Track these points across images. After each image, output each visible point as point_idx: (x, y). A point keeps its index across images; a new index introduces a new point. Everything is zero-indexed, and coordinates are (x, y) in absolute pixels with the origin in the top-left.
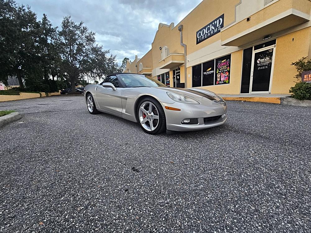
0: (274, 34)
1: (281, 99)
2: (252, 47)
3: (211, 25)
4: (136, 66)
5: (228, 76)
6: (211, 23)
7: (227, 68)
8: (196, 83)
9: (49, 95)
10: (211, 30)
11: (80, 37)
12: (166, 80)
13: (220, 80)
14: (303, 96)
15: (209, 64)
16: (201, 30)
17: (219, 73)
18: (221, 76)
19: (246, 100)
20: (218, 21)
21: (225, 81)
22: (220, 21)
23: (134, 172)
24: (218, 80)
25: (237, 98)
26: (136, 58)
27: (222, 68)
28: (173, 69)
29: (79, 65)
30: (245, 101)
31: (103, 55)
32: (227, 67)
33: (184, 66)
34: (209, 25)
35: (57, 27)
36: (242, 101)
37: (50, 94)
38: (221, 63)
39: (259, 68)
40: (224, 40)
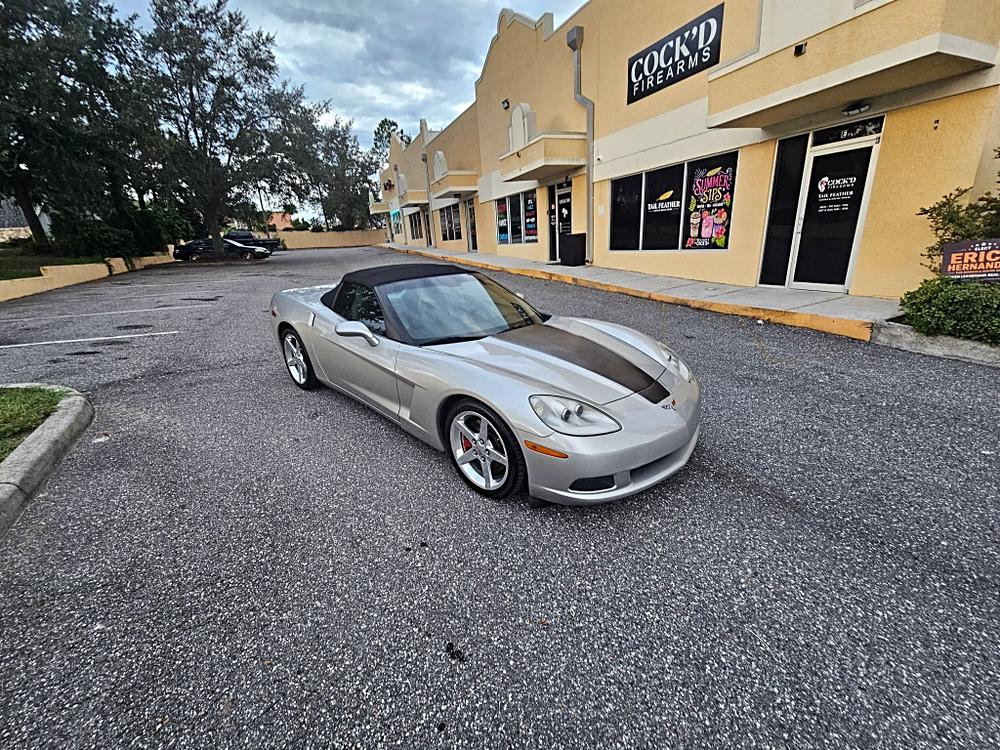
0: (880, 96)
1: (872, 326)
2: (807, 136)
3: (678, 39)
4: (425, 160)
5: (723, 224)
6: (680, 32)
7: (722, 198)
8: (622, 239)
9: (137, 267)
10: (677, 59)
11: (223, 54)
12: (526, 217)
13: (700, 236)
14: (937, 324)
15: (665, 178)
16: (643, 55)
17: (696, 210)
18: (702, 220)
19: (773, 319)
20: (702, 26)
21: (713, 240)
22: (708, 27)
23: (453, 662)
24: (694, 233)
25: (746, 309)
26: (421, 128)
27: (708, 194)
28: (550, 184)
29: (227, 156)
30: (769, 320)
31: (306, 120)
32: (724, 194)
33: (585, 178)
34: (672, 37)
35: (135, 16)
36: (760, 322)
37: (139, 263)
38: (706, 177)
39: (822, 209)
40: (715, 112)
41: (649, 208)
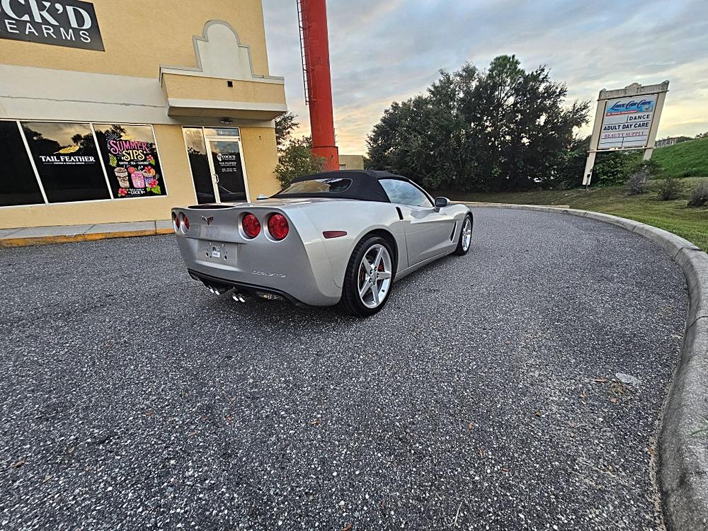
2: (201, 128)
3: (33, 2)
5: (154, 177)
7: (146, 158)
10: (39, 21)
13: (131, 186)
20: (70, 9)
22: (79, 14)
24: (124, 184)
27: (129, 154)
32: (146, 155)
38: (121, 140)
39: (224, 170)
40: (176, 97)
41: (44, 160)
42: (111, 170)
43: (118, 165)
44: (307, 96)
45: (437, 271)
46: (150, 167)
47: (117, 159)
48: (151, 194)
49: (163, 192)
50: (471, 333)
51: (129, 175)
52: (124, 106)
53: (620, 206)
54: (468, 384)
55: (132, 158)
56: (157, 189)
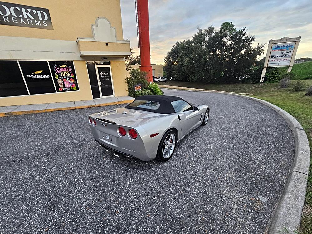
5: (74, 83)
6: (23, 7)
7: (71, 75)
10: (26, 17)
13: (64, 87)
19: (120, 103)
20: (39, 12)
21: (71, 88)
22: (42, 14)
24: (61, 86)
27: (63, 73)
38: (60, 67)
39: (103, 79)
40: (84, 51)
41: (28, 77)
42: (56, 80)
43: (59, 78)
44: (139, 44)
45: (193, 135)
46: (72, 79)
47: (59, 76)
48: (72, 90)
49: (78, 89)
50: (206, 172)
51: (63, 82)
52: (61, 53)
53: (276, 93)
54: (203, 199)
55: (65, 75)
56: (75, 88)
